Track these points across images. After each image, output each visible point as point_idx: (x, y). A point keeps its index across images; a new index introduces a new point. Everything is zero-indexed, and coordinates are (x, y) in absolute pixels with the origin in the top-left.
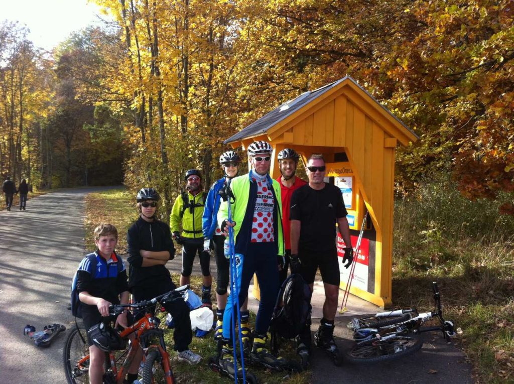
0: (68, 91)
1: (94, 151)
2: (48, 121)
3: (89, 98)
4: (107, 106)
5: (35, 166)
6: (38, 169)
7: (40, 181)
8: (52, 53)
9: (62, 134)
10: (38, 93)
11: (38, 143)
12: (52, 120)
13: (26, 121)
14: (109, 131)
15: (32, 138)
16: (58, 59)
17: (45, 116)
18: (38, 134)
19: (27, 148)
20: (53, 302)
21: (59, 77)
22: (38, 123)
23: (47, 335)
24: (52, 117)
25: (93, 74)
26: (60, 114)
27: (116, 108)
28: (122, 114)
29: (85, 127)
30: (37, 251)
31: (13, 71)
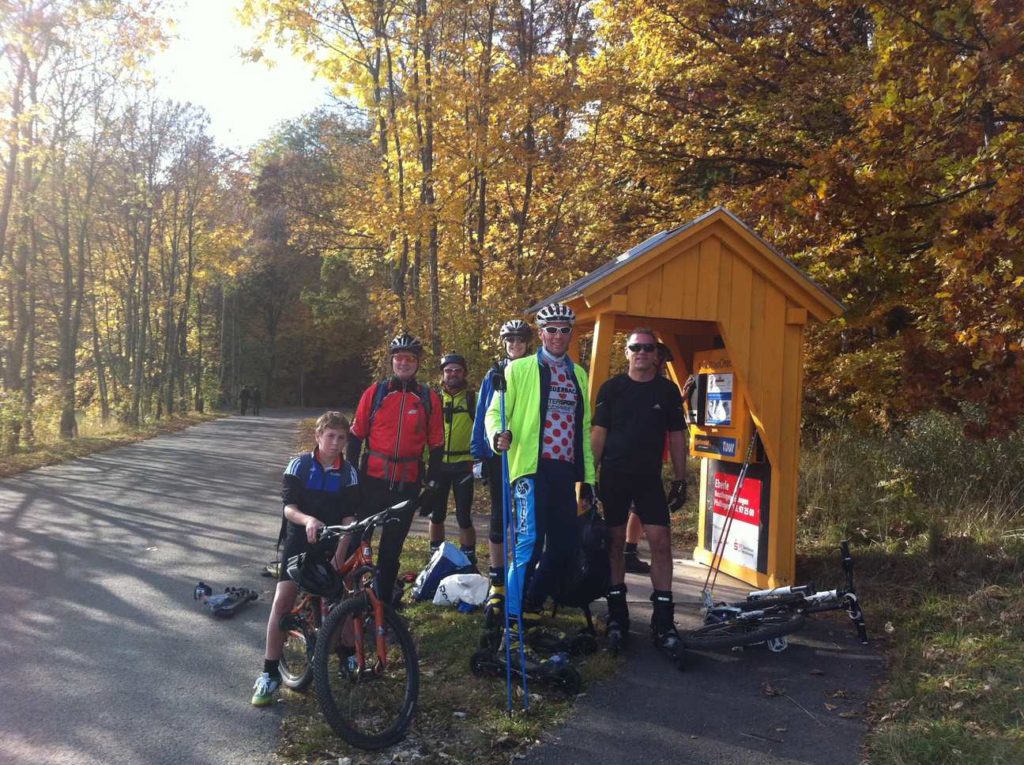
0: (276, 230)
1: (318, 342)
2: (237, 283)
3: (313, 243)
4: (345, 257)
5: (210, 366)
6: (214, 370)
7: (218, 392)
8: (248, 160)
9: (261, 309)
10: (221, 231)
11: (218, 322)
12: (244, 282)
13: (197, 281)
14: (346, 304)
15: (206, 313)
16: (258, 172)
17: (231, 274)
18: (218, 305)
19: (197, 330)
20: (238, 567)
21: (259, 204)
22: (219, 287)
23: (228, 601)
24: (245, 277)
25: (320, 200)
26: (260, 271)
27: (361, 262)
28: (372, 272)
29: (304, 297)
30: (213, 498)
31: (177, 192)
